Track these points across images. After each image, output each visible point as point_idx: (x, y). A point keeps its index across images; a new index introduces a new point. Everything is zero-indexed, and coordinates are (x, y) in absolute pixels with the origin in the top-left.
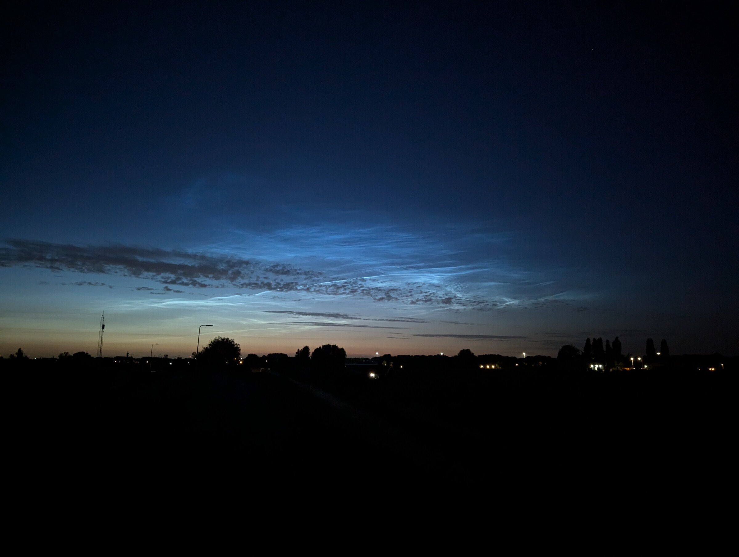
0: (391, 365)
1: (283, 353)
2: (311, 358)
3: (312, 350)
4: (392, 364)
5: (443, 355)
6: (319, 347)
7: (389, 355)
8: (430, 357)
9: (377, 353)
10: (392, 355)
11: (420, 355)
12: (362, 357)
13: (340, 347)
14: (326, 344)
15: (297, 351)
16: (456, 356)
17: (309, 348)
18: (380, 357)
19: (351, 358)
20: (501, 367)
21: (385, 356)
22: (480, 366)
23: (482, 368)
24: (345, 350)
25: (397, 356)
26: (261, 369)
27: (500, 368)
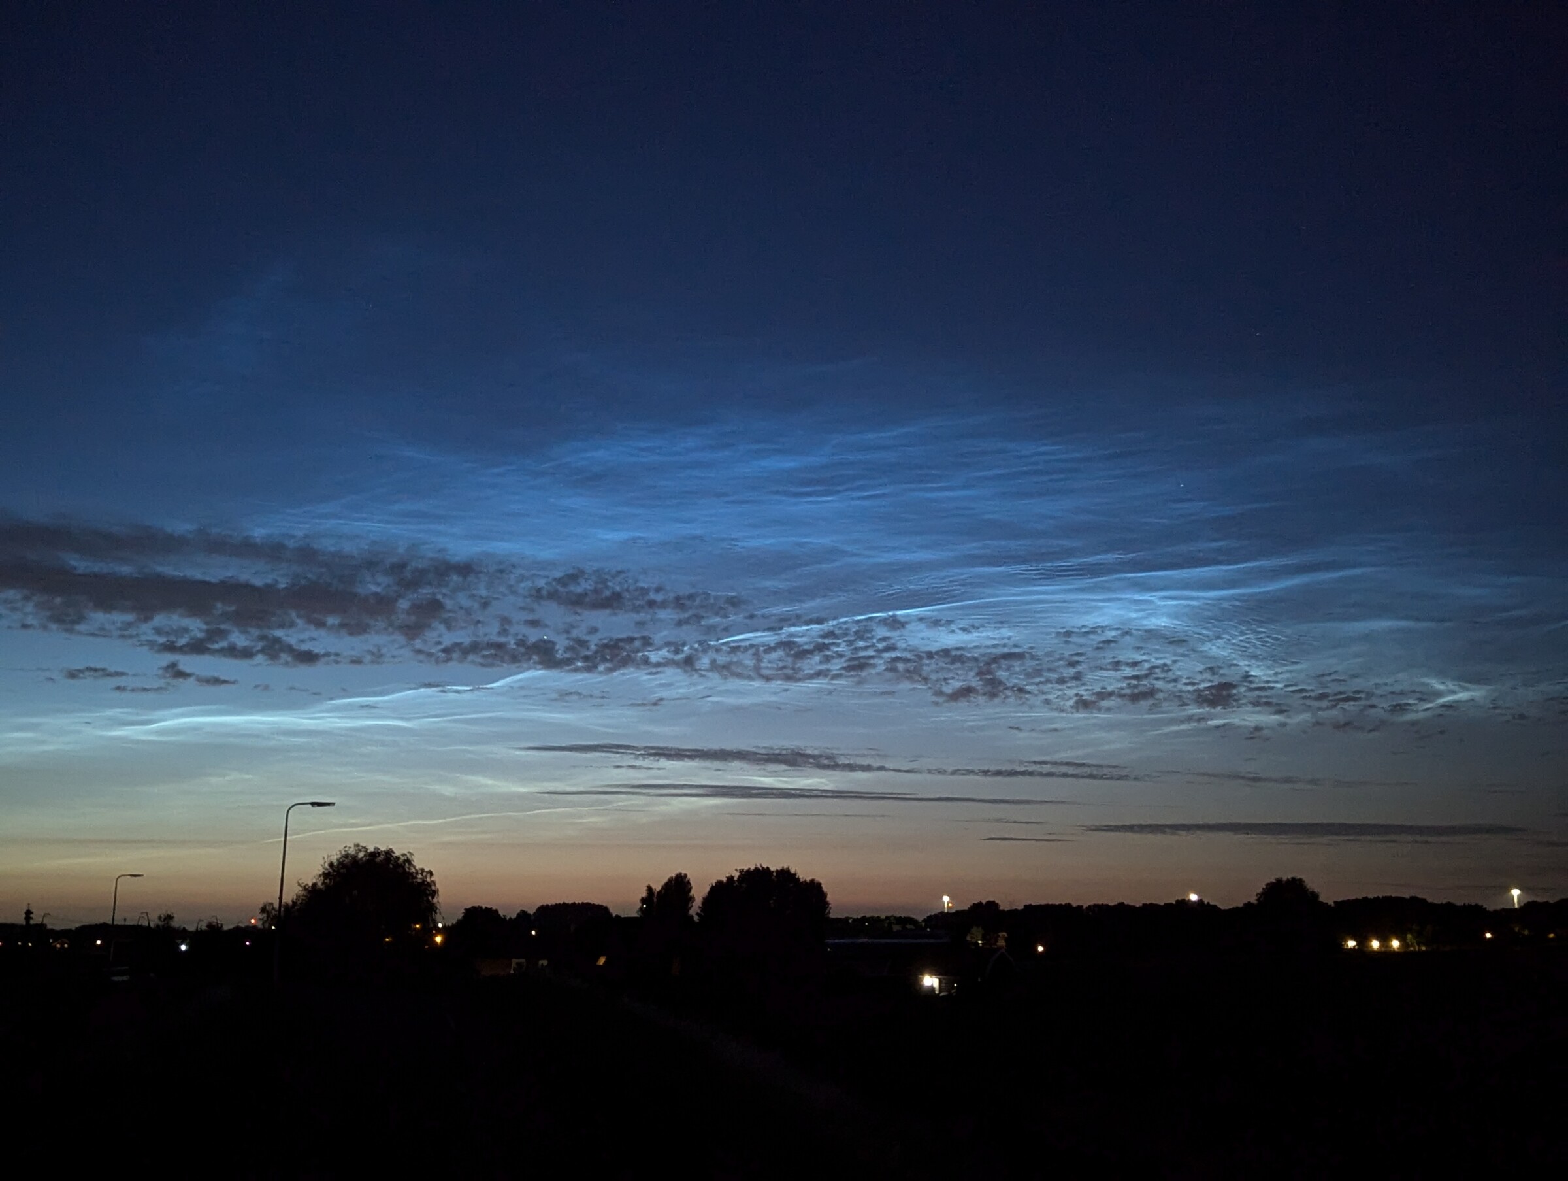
0: (1002, 943)
1: (591, 902)
2: (696, 918)
3: (699, 892)
4: (1006, 940)
5: (1200, 902)
6: (728, 878)
7: (992, 905)
8: (1150, 908)
9: (946, 899)
10: (1004, 906)
11: (1112, 903)
12: (889, 914)
13: (804, 875)
14: (753, 868)
15: (644, 894)
16: (1248, 905)
17: (689, 883)
18: (959, 914)
19: (847, 919)
20: (1425, 945)
21: (977, 907)
22: (1346, 941)
23: (1352, 950)
24: (825, 888)
25: (1021, 907)
26: (514, 961)
27: (1423, 948)
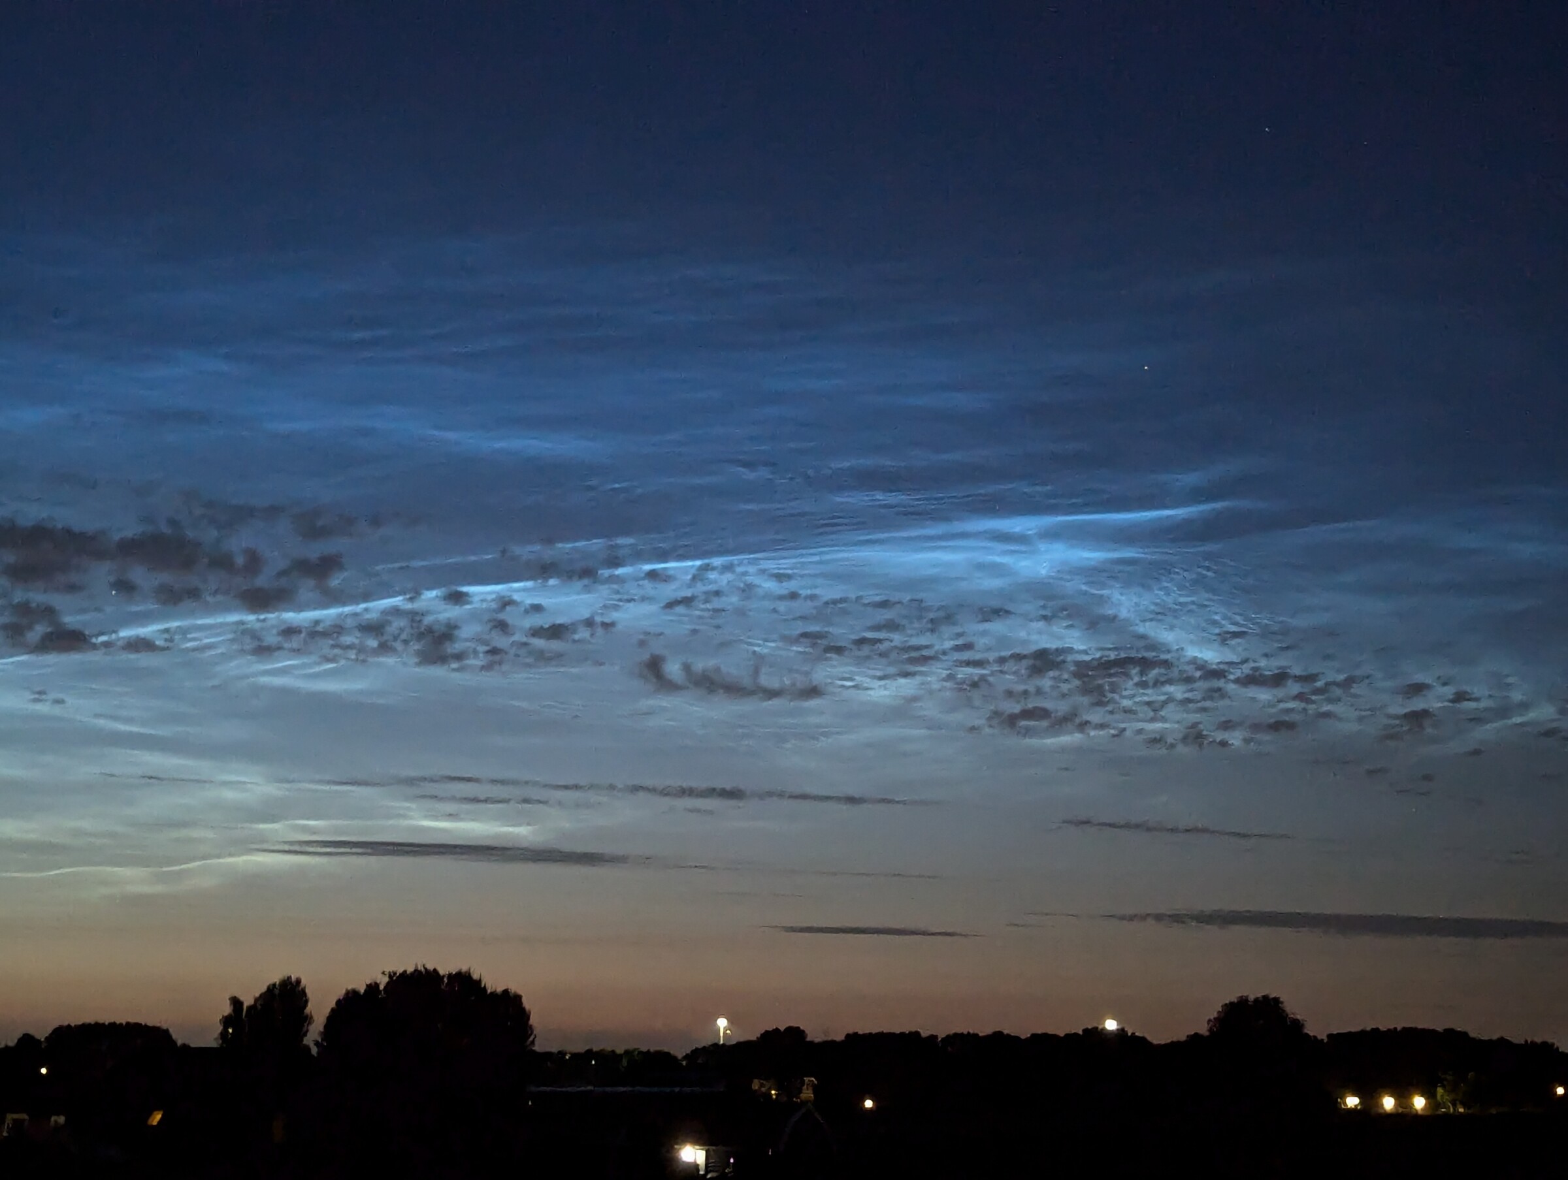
0: (807, 1094)
2: (314, 1051)
4: (816, 1089)
5: (1121, 1032)
6: (369, 987)
7: (795, 1033)
8: (1041, 1040)
9: (722, 1023)
12: (631, 1046)
14: (410, 970)
15: (227, 1010)
16: (1195, 1038)
17: (303, 992)
18: (742, 1048)
19: (562, 1054)
20: (1464, 1105)
21: (771, 1038)
22: (1343, 1098)
23: (1353, 1111)
24: (527, 1004)
25: (840, 1037)
27: (1461, 1110)
